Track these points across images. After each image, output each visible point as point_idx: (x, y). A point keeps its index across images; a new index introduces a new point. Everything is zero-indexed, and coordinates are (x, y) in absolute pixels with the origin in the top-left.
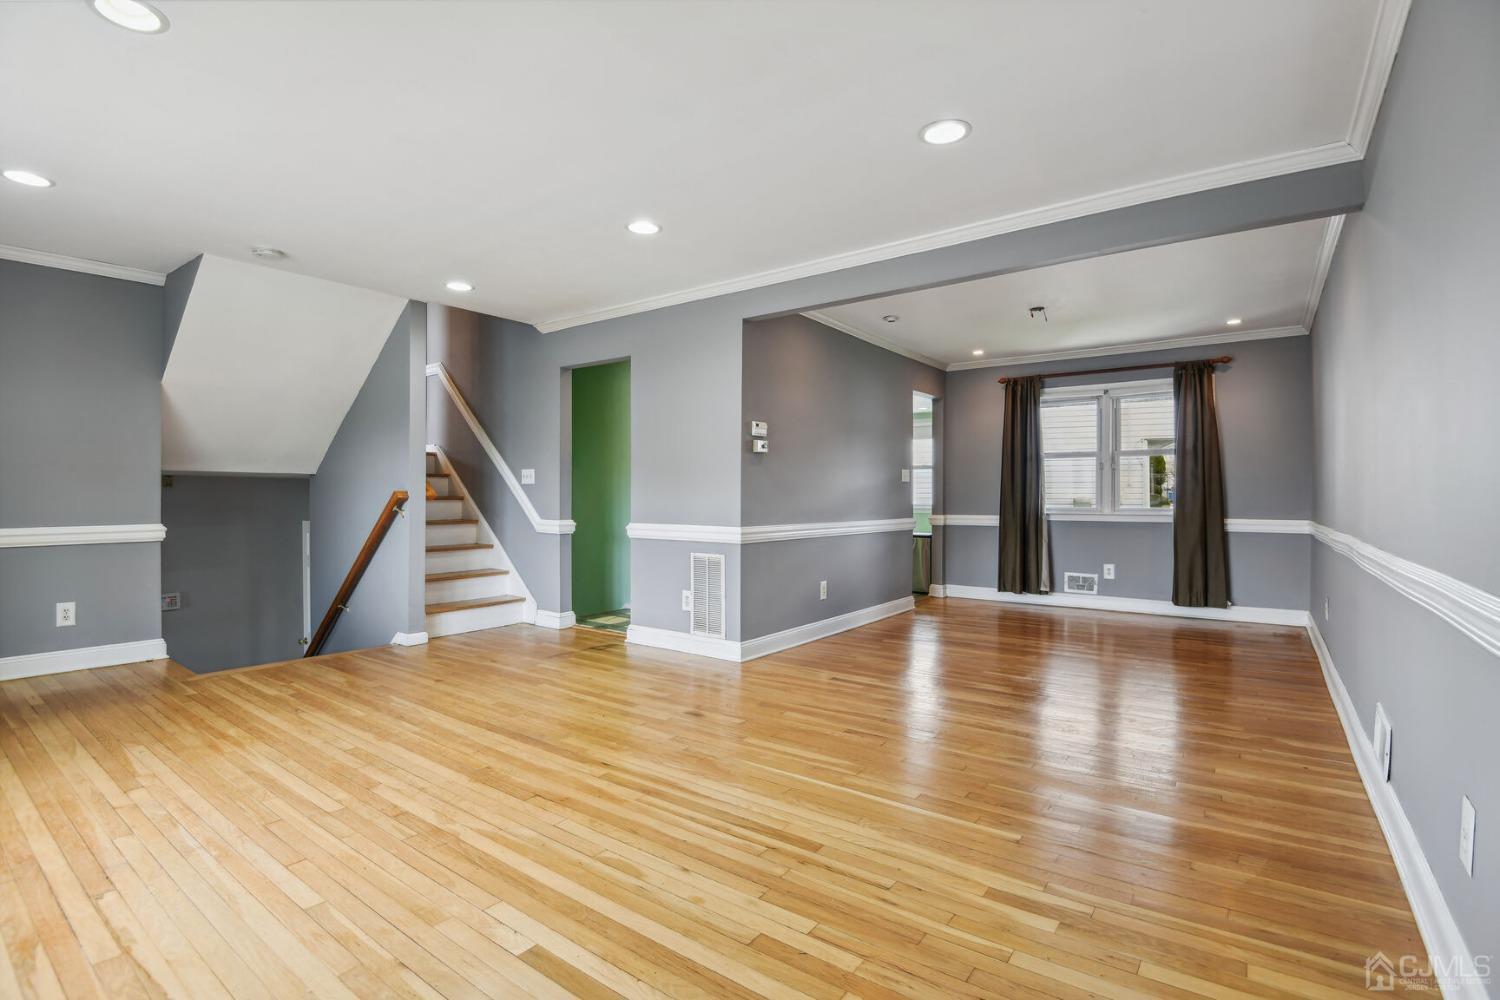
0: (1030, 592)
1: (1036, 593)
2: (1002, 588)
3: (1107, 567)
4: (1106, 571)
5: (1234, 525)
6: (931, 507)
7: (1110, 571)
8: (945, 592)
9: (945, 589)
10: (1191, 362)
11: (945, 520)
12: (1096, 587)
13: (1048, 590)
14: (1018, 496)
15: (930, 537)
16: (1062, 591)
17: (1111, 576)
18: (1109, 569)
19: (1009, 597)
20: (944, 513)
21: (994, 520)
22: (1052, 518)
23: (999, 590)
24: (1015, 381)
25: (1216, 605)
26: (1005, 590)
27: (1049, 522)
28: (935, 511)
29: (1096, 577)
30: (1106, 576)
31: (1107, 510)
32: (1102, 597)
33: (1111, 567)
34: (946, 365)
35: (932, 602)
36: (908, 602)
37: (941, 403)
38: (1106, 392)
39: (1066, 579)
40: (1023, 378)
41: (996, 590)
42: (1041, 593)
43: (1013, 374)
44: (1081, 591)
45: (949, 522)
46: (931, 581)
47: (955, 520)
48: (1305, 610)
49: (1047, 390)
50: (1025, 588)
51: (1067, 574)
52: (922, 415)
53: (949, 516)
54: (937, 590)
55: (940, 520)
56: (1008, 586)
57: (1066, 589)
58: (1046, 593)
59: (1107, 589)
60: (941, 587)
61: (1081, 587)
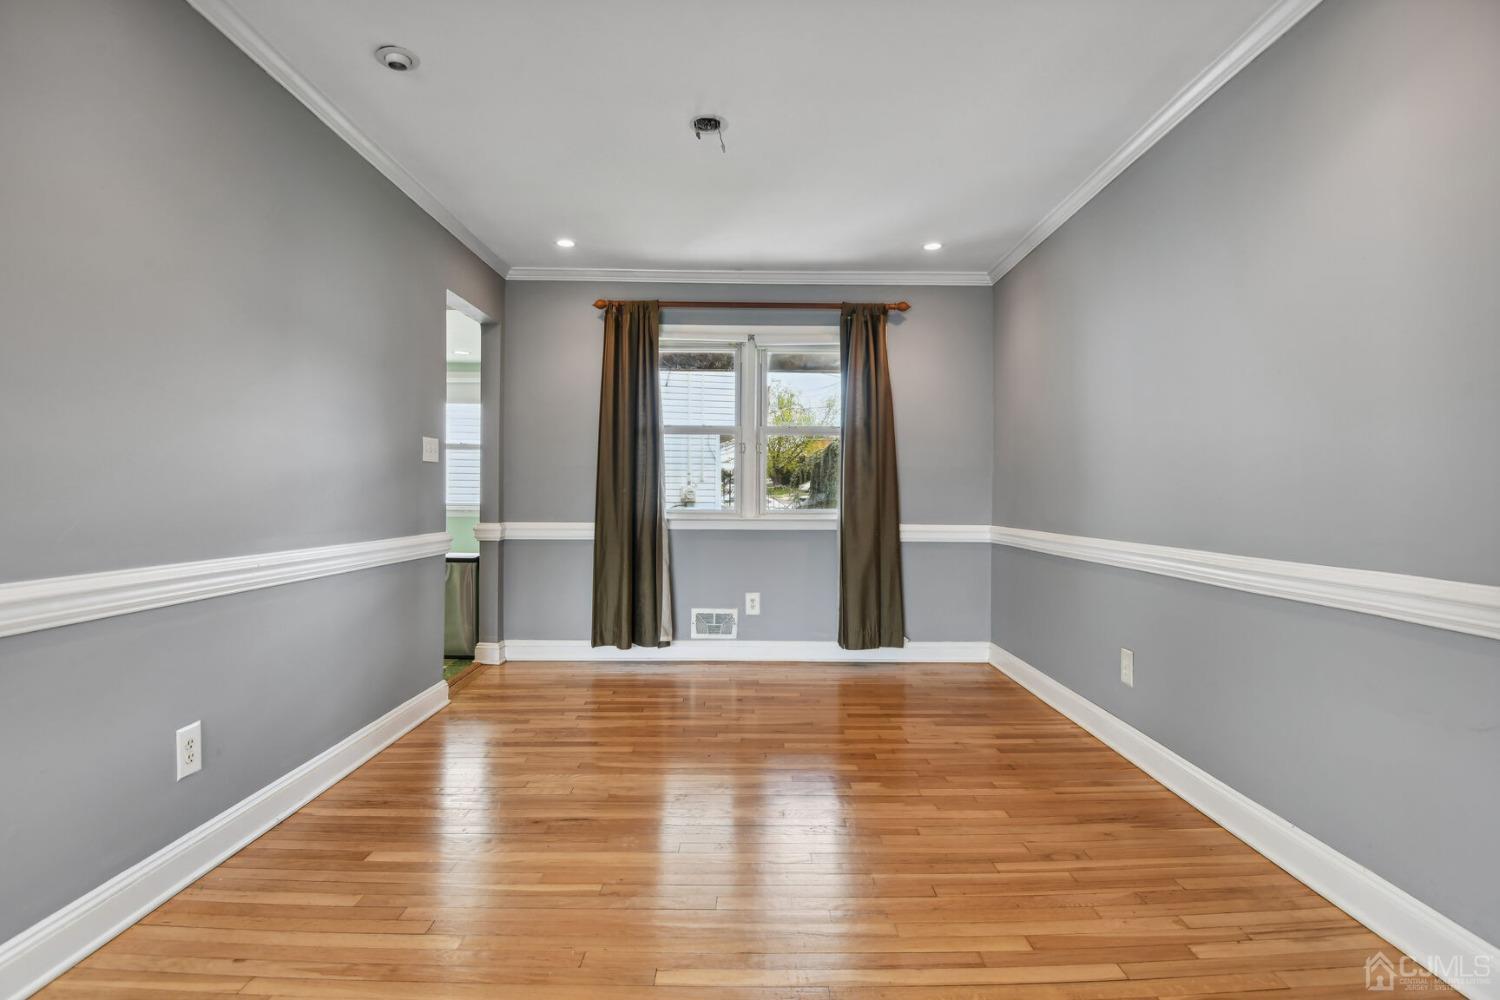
0: (641, 643)
1: (654, 645)
2: (598, 640)
3: (749, 596)
4: (748, 604)
5: (910, 532)
6: (478, 508)
7: (753, 603)
8: (502, 655)
9: (502, 648)
10: (862, 304)
11: (503, 531)
12: (735, 629)
13: (670, 638)
14: (625, 490)
15: (476, 560)
16: (688, 637)
17: (756, 611)
18: (752, 601)
19: (610, 653)
20: (501, 520)
21: (586, 531)
22: (674, 526)
23: (594, 644)
24: (620, 307)
25: (890, 644)
26: (603, 644)
27: (669, 530)
28: (485, 517)
29: (734, 612)
30: (749, 611)
31: (750, 514)
32: (741, 642)
33: (756, 596)
34: (507, 267)
35: (481, 681)
36: (436, 696)
37: (497, 332)
38: (751, 337)
39: (694, 619)
40: (633, 303)
41: (589, 643)
42: (660, 645)
43: (617, 296)
44: (713, 636)
45: (509, 535)
46: (477, 637)
47: (518, 530)
48: (987, 641)
49: (666, 327)
50: (635, 638)
51: (695, 611)
52: (463, 366)
53: (508, 525)
54: (489, 653)
55: (494, 531)
56: (608, 636)
57: (694, 634)
58: (668, 644)
59: (750, 630)
60: (496, 646)
61: (712, 630)
